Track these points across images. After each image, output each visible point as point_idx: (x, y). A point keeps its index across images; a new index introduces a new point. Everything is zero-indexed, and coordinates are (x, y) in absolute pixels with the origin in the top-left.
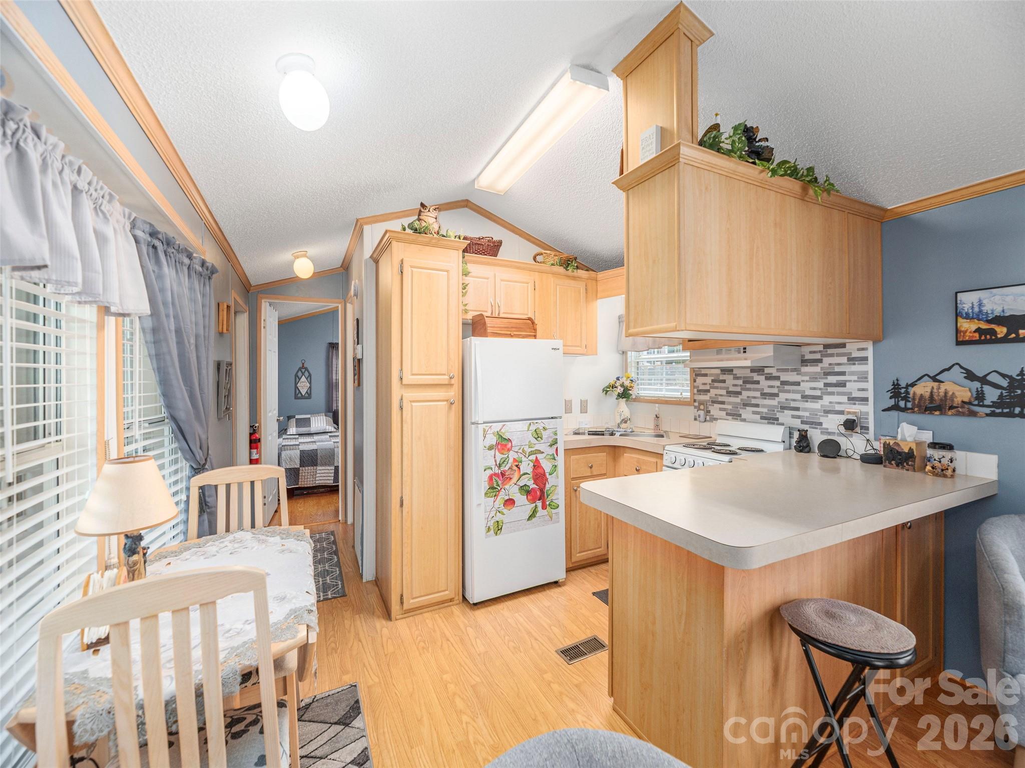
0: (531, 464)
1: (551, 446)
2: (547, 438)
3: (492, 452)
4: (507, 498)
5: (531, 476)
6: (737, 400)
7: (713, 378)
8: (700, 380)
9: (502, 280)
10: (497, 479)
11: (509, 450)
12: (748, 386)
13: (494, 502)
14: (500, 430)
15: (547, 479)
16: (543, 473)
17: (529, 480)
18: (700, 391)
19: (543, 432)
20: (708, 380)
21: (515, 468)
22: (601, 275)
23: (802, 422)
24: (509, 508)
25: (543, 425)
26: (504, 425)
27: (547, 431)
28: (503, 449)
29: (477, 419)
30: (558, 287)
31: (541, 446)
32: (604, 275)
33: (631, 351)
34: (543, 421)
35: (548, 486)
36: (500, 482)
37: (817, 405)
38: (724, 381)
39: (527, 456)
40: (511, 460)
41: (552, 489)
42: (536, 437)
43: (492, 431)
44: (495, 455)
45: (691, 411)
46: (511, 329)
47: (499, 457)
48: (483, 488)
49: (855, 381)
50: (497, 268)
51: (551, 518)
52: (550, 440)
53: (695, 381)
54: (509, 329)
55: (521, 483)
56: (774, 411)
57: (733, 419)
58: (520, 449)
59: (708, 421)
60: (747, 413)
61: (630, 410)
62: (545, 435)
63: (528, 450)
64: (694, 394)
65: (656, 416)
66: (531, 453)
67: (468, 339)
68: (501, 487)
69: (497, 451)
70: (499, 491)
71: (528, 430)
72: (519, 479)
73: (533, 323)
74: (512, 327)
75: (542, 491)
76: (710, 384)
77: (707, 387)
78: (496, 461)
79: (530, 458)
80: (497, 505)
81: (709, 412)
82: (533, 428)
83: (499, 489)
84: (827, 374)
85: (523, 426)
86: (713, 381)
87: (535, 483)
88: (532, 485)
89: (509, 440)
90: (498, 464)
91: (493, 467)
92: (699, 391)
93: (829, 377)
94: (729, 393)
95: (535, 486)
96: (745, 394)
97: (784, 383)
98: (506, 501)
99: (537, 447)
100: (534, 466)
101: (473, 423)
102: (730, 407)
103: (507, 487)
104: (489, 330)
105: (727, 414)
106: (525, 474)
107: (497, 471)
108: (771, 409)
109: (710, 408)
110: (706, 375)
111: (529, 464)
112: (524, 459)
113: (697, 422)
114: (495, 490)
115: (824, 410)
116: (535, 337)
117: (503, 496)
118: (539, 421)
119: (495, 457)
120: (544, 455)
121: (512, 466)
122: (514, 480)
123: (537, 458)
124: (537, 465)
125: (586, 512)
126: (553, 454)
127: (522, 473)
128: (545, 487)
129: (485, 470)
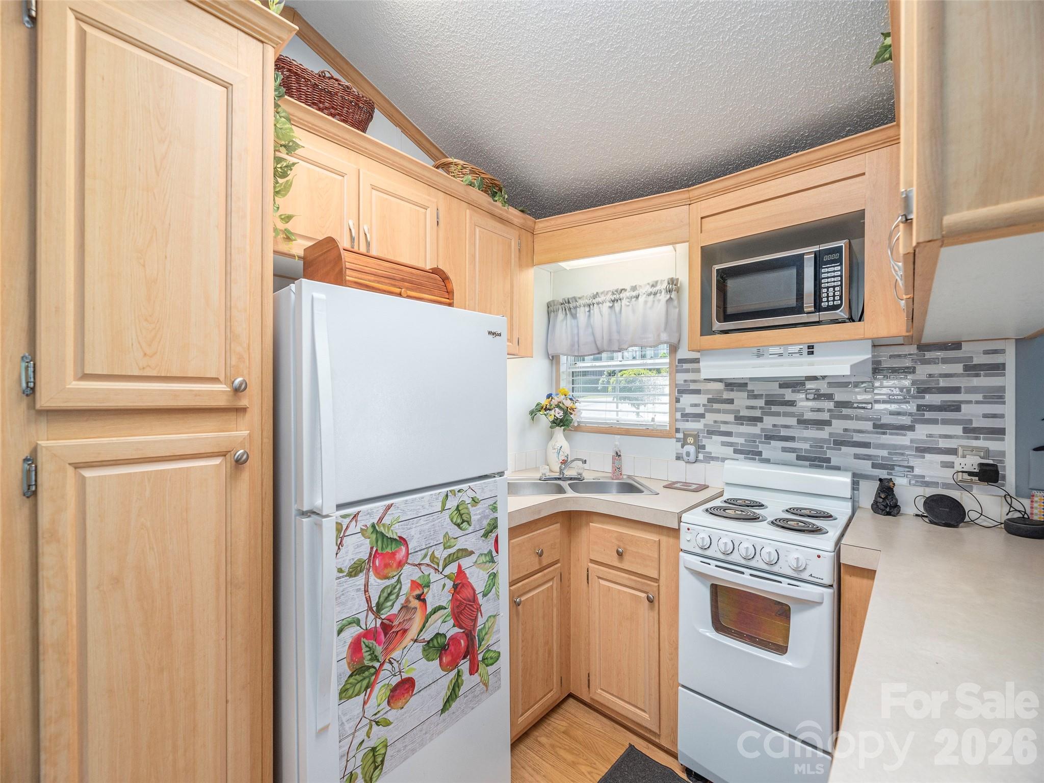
0: (449, 584)
1: (486, 535)
2: (480, 520)
3: (360, 580)
4: (395, 680)
5: (449, 610)
6: (756, 430)
7: (710, 396)
8: (687, 400)
9: (374, 188)
10: (372, 643)
11: (400, 565)
12: (774, 409)
13: (365, 703)
14: (381, 519)
15: (479, 609)
16: (471, 598)
17: (444, 622)
18: (686, 416)
19: (471, 509)
20: (702, 399)
21: (415, 603)
22: (543, 224)
23: (874, 466)
24: (400, 704)
25: (472, 494)
26: (389, 507)
27: (479, 506)
28: (387, 566)
29: (318, 502)
30: (477, 230)
31: (470, 540)
32: (548, 224)
33: (567, 355)
34: (471, 484)
35: (480, 621)
36: (379, 649)
37: (904, 440)
38: (731, 401)
39: (440, 569)
40: (406, 587)
41: (489, 624)
42: (459, 521)
43: (360, 525)
44: (366, 585)
45: (672, 446)
46: (401, 284)
47: (377, 585)
48: (334, 678)
49: (977, 402)
50: (363, 160)
51: (486, 685)
52: (485, 523)
53: (678, 401)
54: (397, 283)
55: (427, 635)
56: (822, 447)
57: (746, 458)
58: (425, 556)
59: (701, 461)
60: (772, 450)
61: (570, 444)
62: (476, 513)
63: (441, 554)
64: (676, 420)
65: (617, 453)
66: (449, 561)
67: (293, 286)
68: (381, 660)
69: (371, 573)
70: (377, 673)
71: (443, 509)
72: (424, 627)
73: (445, 278)
74: (403, 280)
75: (469, 635)
76: (704, 405)
77: (700, 410)
78: (368, 600)
79: (447, 571)
80: (369, 713)
81: (704, 447)
82: (452, 503)
83: (377, 665)
84: (923, 390)
85: (430, 500)
86: (710, 401)
87: (458, 624)
88: (450, 629)
89: (403, 541)
90: (374, 605)
91: (362, 617)
92: (683, 415)
93: (927, 396)
94: (740, 419)
95: (457, 630)
96: (769, 421)
97: (841, 404)
98: (394, 690)
99: (461, 544)
100: (455, 586)
101: (304, 514)
102: (741, 441)
103: (396, 654)
104: (350, 276)
105: (736, 451)
106: (435, 611)
107: (372, 622)
108: (818, 444)
109: (705, 442)
110: (697, 392)
111: (444, 586)
112: (434, 577)
113: (681, 463)
114: (367, 673)
115: (916, 448)
116: (451, 305)
117: (387, 679)
118: (464, 486)
119: (366, 591)
120: (473, 558)
121: (407, 601)
122: (412, 633)
123: (460, 567)
124: (460, 583)
125: (532, 637)
126: (490, 552)
127: (429, 609)
128: (475, 626)
129: (340, 632)
